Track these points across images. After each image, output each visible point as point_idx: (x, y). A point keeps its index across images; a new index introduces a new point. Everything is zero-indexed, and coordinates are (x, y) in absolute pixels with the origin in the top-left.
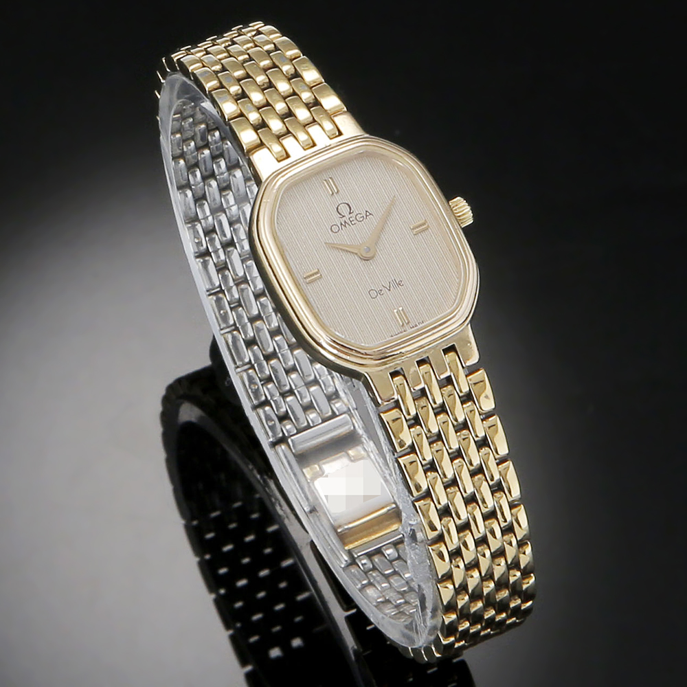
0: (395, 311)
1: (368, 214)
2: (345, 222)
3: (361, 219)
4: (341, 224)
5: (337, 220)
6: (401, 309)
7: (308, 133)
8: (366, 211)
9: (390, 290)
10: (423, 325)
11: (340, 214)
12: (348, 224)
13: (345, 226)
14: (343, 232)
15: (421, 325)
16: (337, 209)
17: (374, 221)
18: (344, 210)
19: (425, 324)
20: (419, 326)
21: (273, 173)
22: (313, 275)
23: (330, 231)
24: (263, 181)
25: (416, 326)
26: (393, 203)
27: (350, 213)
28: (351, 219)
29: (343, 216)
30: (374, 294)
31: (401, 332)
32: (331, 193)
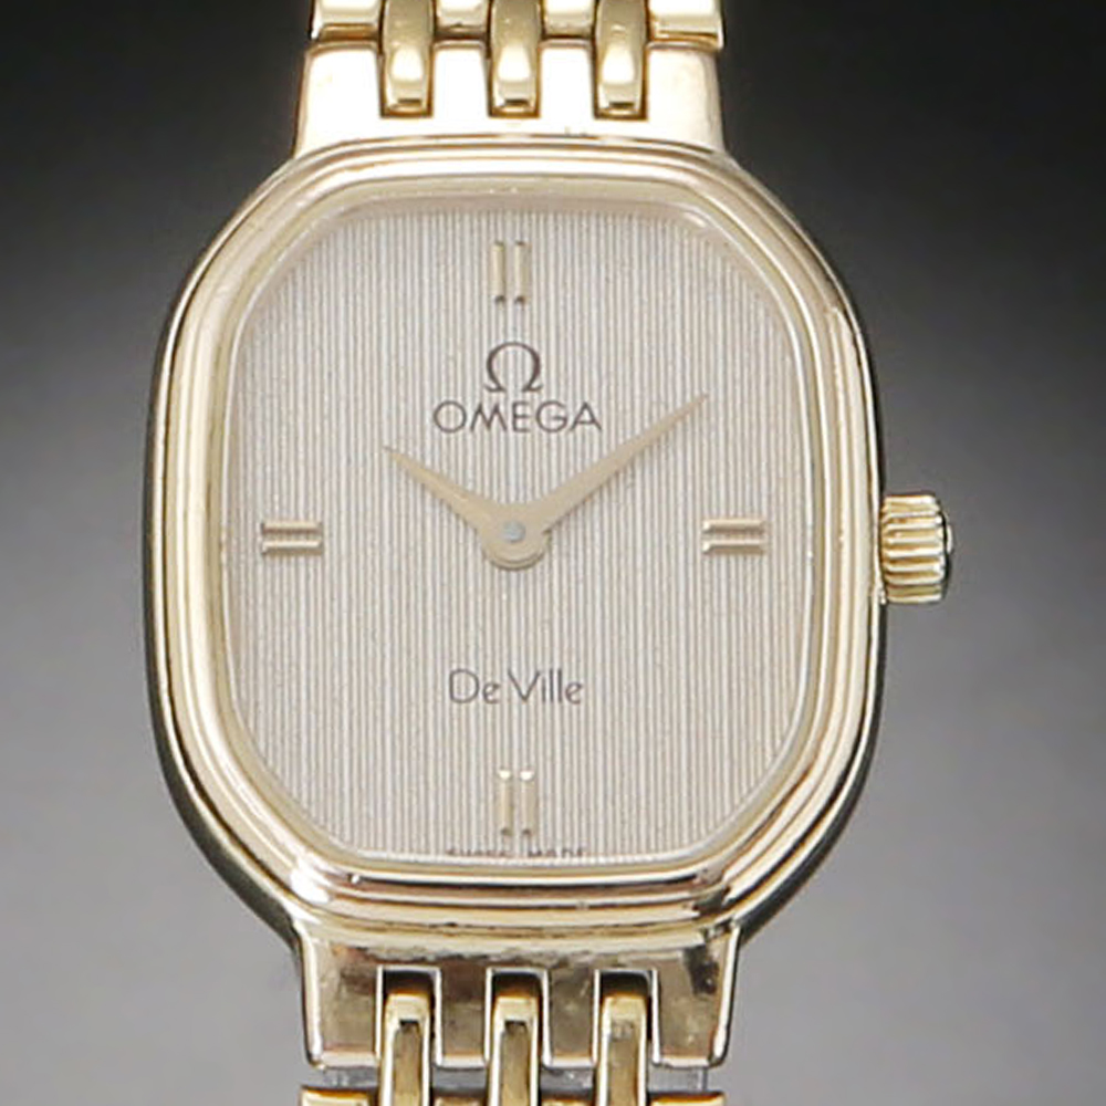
0: (505, 775)
1: (586, 416)
2: (496, 410)
3: (554, 425)
4: (479, 411)
5: (474, 393)
6: (526, 775)
7: (536, 64)
8: (585, 406)
9: (525, 698)
10: (576, 861)
11: (492, 377)
12: (502, 421)
13: (488, 424)
14: (472, 442)
15: (567, 860)
16: (492, 355)
17: (593, 446)
18: (514, 368)
19: (584, 860)
20: (558, 861)
21: (345, 144)
22: (298, 532)
23: (428, 415)
24: (299, 154)
25: (552, 853)
26: (690, 413)
27: (528, 388)
28: (520, 410)
29: (499, 389)
30: (465, 686)
31: (489, 854)
32: (496, 293)
